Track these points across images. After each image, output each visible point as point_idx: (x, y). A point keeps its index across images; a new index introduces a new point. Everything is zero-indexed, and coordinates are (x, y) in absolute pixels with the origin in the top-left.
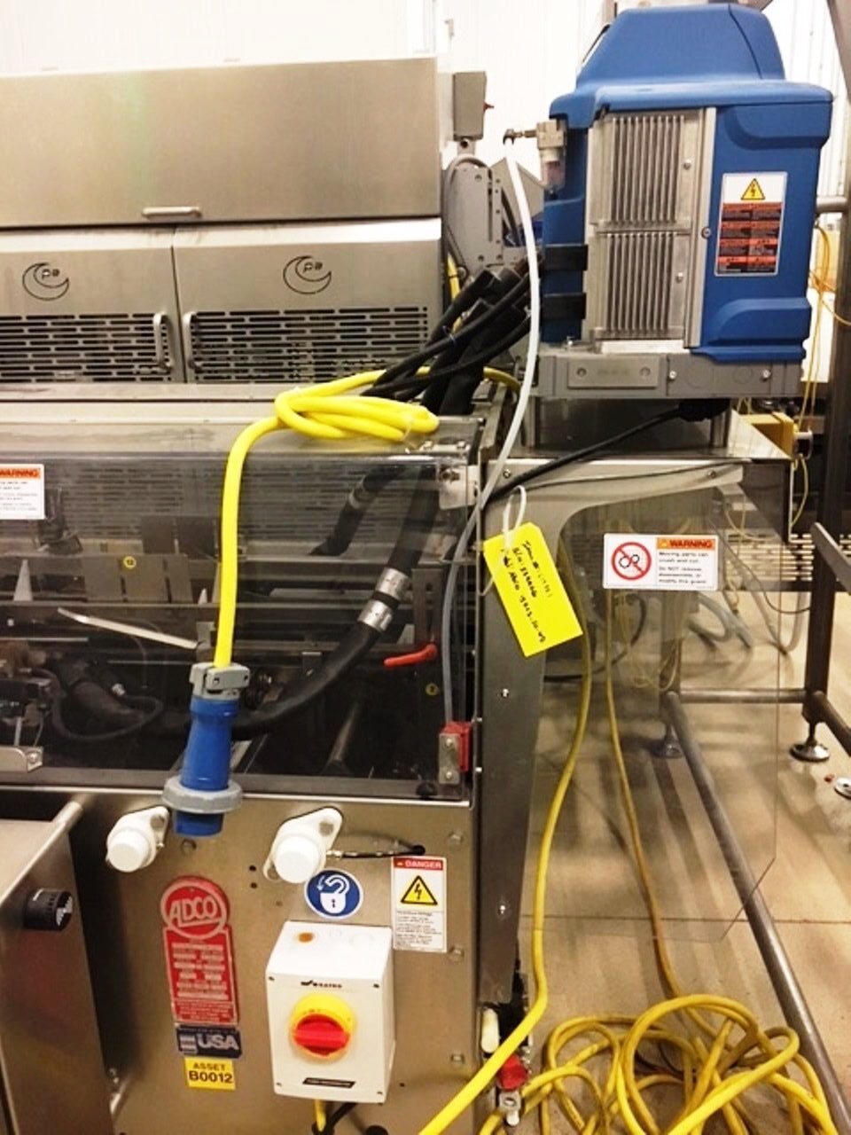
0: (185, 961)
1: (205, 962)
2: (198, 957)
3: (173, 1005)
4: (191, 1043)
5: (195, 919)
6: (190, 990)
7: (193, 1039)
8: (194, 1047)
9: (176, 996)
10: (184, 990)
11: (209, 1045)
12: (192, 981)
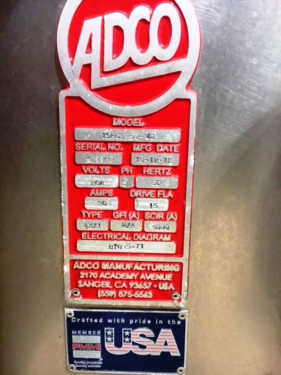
0: (100, 169)
1: (139, 170)
2: (127, 160)
3: (67, 269)
4: (93, 347)
5: (131, 65)
6: (101, 236)
7: (97, 339)
8: (98, 355)
9: (74, 249)
10: (91, 235)
11: (126, 349)
12: (108, 215)
